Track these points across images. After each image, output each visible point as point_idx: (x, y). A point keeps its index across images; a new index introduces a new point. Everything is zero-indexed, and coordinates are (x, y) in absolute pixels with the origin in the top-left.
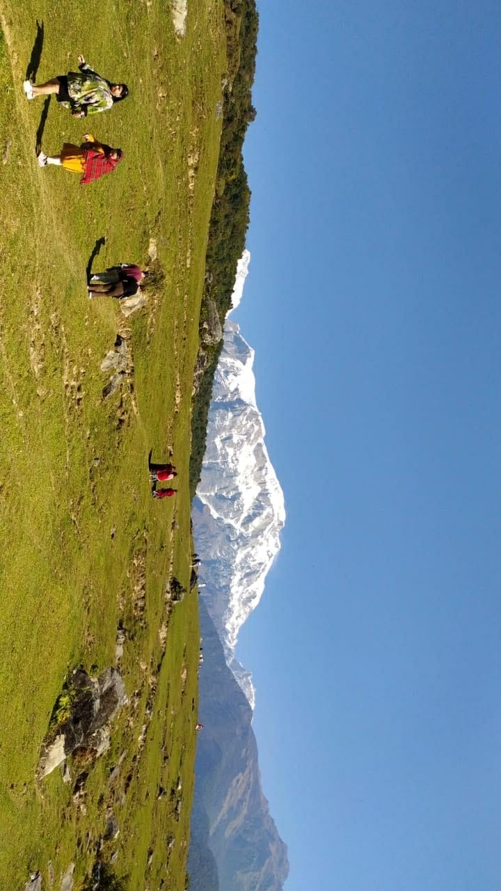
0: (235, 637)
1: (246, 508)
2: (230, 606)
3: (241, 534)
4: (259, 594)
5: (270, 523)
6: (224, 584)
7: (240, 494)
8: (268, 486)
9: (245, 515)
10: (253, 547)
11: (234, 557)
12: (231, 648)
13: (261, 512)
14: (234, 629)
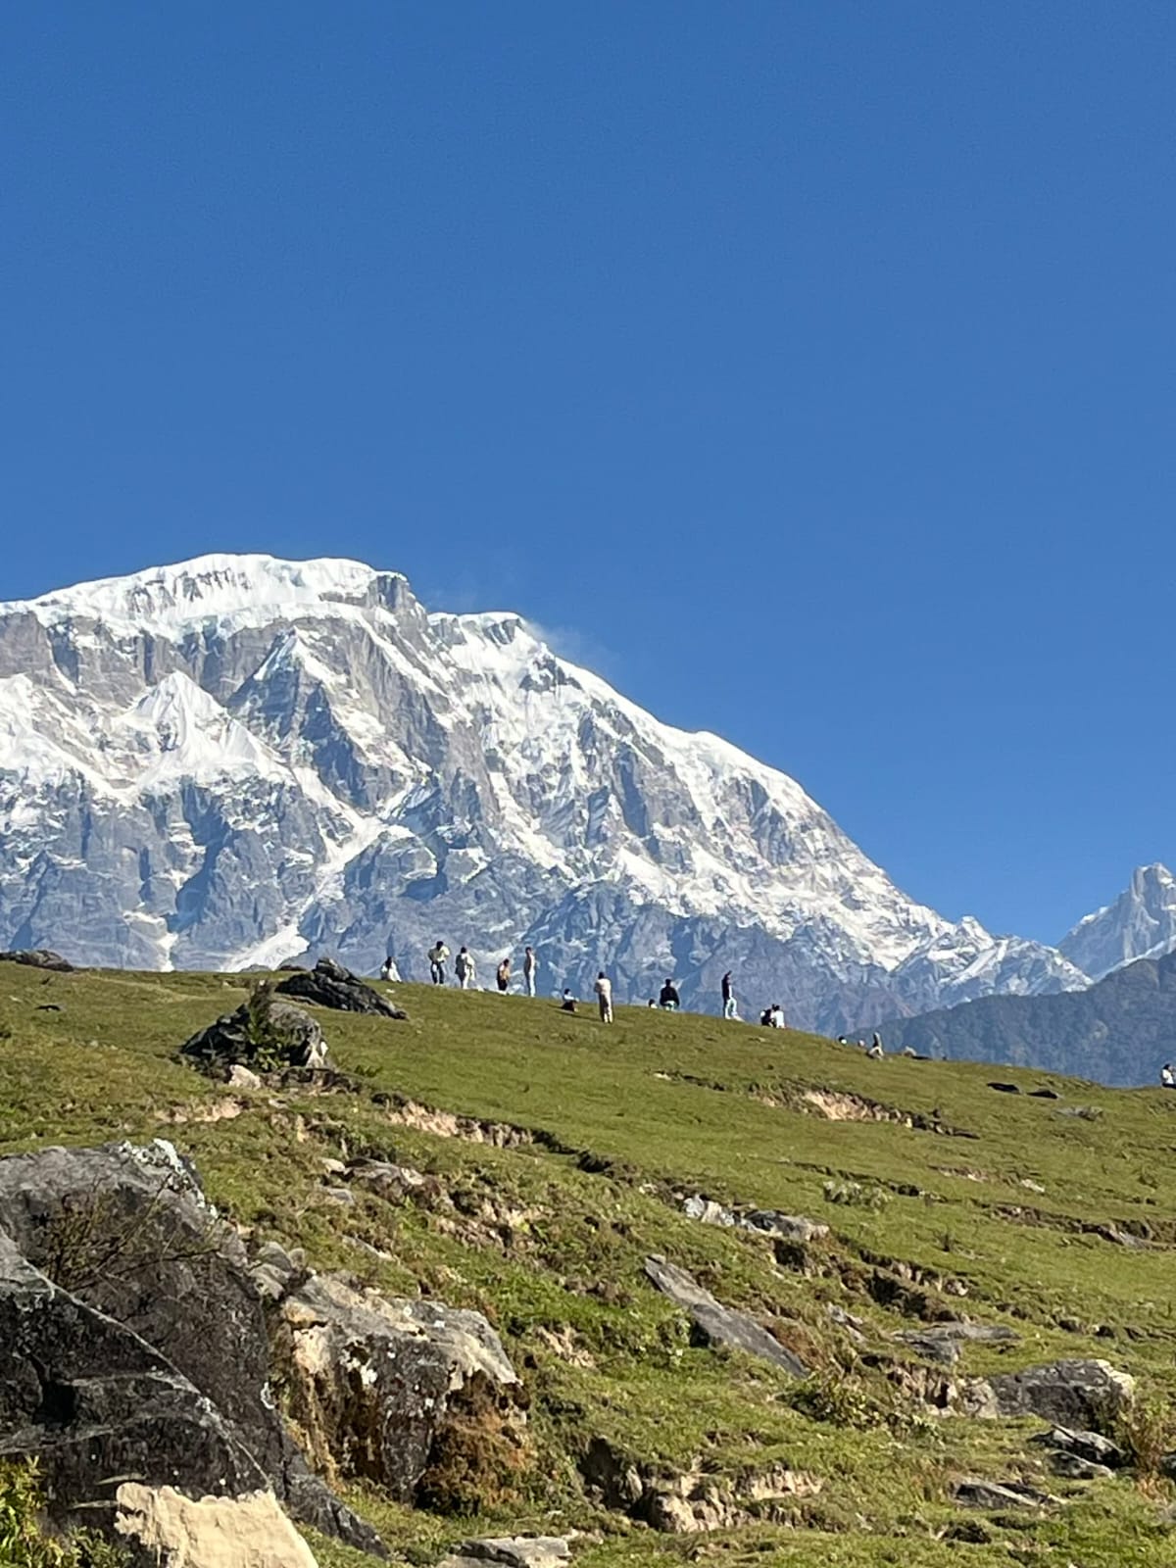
0: (948, 928)
1: (269, 769)
2: (784, 930)
3: (409, 815)
4: (739, 762)
5: (372, 647)
6: (664, 947)
7: (190, 792)
8: (166, 627)
9: (308, 780)
10: (493, 762)
11: (532, 872)
12: (1002, 954)
13: (305, 691)
14: (910, 928)
